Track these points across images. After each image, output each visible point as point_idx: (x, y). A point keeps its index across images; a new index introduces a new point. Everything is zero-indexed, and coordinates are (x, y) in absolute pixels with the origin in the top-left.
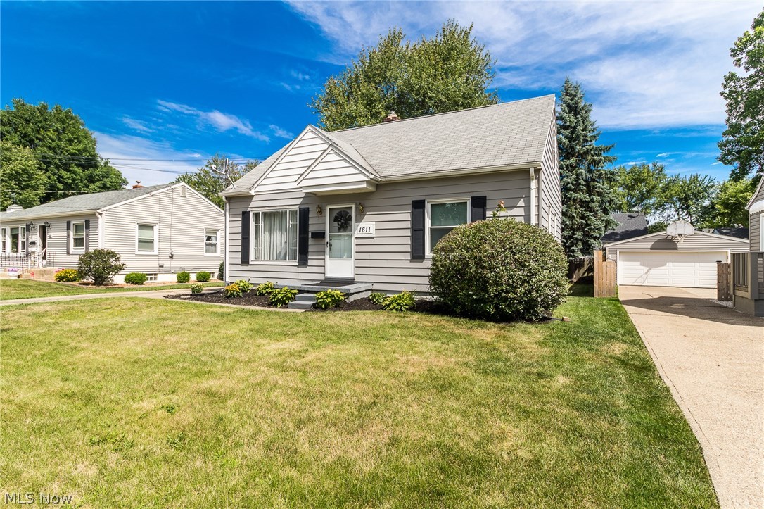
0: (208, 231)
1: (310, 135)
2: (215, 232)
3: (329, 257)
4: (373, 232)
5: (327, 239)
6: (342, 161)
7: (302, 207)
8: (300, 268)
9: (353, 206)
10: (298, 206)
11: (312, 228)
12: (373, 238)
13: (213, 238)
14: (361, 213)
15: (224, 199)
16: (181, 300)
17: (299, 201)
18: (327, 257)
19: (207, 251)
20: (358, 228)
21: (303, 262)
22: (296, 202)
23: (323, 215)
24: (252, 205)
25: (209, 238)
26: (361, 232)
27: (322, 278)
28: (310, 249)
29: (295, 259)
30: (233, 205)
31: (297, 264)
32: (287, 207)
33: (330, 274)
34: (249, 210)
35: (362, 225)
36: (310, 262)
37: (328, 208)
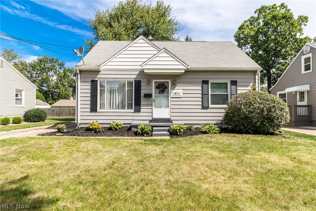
0: (17, 91)
1: (142, 41)
2: (21, 91)
3: (155, 107)
4: (181, 95)
5: (153, 98)
6: (171, 58)
7: (137, 79)
8: (134, 114)
9: (169, 81)
10: (133, 79)
11: (143, 92)
12: (181, 98)
13: (19, 95)
14: (174, 85)
15: (78, 71)
16: (56, 136)
17: (135, 76)
18: (154, 107)
19: (16, 104)
20: (173, 93)
21: (138, 110)
22: (133, 77)
23: (150, 85)
24: (99, 76)
25: (17, 95)
26: (175, 95)
27: (151, 118)
28: (142, 103)
29: (132, 108)
30: (83, 76)
31: (133, 111)
32: (126, 79)
33: (155, 116)
34: (96, 79)
35: (174, 91)
36: (142, 110)
37: (154, 81)
